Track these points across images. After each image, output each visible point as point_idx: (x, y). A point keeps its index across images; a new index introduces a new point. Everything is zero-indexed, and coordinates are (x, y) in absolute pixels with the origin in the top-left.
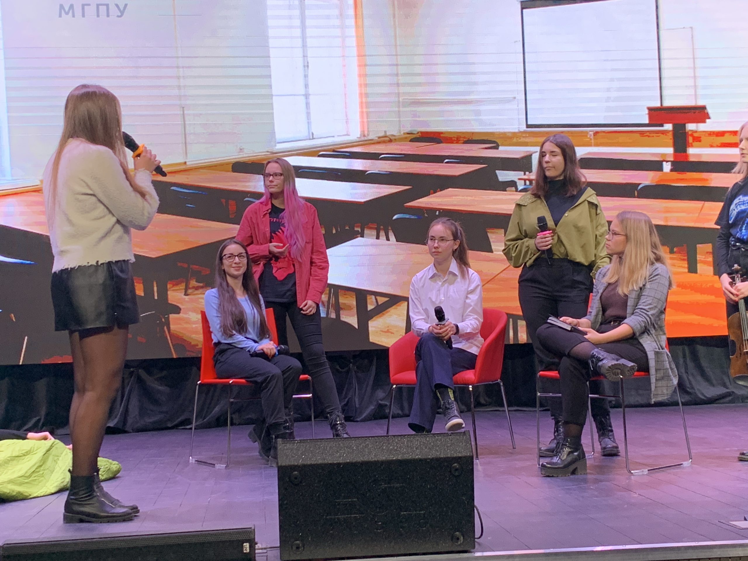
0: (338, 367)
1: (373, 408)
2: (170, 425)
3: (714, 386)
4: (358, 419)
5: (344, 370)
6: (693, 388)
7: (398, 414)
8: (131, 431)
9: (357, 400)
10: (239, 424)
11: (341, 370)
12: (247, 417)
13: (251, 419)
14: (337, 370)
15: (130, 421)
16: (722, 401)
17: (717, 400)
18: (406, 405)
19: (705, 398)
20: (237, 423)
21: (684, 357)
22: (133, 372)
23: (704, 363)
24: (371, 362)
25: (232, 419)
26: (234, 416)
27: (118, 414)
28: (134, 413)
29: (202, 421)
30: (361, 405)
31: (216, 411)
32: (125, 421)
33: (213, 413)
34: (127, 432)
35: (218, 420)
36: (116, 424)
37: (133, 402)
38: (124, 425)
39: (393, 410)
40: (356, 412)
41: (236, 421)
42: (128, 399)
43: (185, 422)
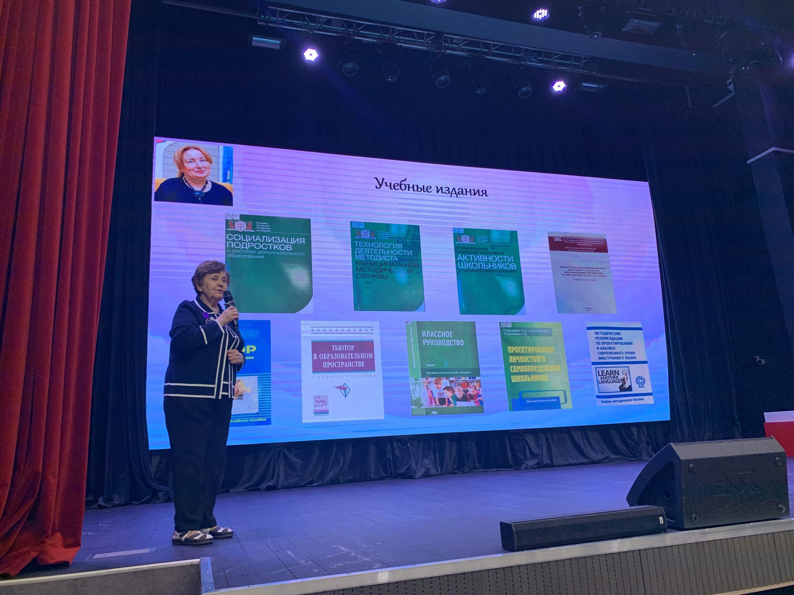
0: (401, 446)
1: (423, 470)
2: (302, 484)
3: (597, 453)
4: (417, 477)
6: (589, 455)
7: (436, 474)
8: (280, 488)
9: (414, 465)
10: (343, 483)
11: (403, 447)
12: (347, 478)
15: (280, 481)
16: (604, 462)
17: (602, 461)
18: (439, 468)
19: (596, 460)
21: (582, 438)
22: (280, 451)
23: (592, 441)
24: (419, 443)
25: (339, 480)
26: (340, 478)
27: (273, 478)
28: (282, 477)
29: (322, 481)
30: (417, 468)
31: (331, 475)
32: (278, 482)
33: (329, 476)
34: (278, 489)
35: (332, 481)
36: (274, 484)
37: (281, 470)
38: (277, 484)
39: (433, 471)
40: (415, 473)
41: (341, 481)
42: (279, 468)
43: (311, 482)
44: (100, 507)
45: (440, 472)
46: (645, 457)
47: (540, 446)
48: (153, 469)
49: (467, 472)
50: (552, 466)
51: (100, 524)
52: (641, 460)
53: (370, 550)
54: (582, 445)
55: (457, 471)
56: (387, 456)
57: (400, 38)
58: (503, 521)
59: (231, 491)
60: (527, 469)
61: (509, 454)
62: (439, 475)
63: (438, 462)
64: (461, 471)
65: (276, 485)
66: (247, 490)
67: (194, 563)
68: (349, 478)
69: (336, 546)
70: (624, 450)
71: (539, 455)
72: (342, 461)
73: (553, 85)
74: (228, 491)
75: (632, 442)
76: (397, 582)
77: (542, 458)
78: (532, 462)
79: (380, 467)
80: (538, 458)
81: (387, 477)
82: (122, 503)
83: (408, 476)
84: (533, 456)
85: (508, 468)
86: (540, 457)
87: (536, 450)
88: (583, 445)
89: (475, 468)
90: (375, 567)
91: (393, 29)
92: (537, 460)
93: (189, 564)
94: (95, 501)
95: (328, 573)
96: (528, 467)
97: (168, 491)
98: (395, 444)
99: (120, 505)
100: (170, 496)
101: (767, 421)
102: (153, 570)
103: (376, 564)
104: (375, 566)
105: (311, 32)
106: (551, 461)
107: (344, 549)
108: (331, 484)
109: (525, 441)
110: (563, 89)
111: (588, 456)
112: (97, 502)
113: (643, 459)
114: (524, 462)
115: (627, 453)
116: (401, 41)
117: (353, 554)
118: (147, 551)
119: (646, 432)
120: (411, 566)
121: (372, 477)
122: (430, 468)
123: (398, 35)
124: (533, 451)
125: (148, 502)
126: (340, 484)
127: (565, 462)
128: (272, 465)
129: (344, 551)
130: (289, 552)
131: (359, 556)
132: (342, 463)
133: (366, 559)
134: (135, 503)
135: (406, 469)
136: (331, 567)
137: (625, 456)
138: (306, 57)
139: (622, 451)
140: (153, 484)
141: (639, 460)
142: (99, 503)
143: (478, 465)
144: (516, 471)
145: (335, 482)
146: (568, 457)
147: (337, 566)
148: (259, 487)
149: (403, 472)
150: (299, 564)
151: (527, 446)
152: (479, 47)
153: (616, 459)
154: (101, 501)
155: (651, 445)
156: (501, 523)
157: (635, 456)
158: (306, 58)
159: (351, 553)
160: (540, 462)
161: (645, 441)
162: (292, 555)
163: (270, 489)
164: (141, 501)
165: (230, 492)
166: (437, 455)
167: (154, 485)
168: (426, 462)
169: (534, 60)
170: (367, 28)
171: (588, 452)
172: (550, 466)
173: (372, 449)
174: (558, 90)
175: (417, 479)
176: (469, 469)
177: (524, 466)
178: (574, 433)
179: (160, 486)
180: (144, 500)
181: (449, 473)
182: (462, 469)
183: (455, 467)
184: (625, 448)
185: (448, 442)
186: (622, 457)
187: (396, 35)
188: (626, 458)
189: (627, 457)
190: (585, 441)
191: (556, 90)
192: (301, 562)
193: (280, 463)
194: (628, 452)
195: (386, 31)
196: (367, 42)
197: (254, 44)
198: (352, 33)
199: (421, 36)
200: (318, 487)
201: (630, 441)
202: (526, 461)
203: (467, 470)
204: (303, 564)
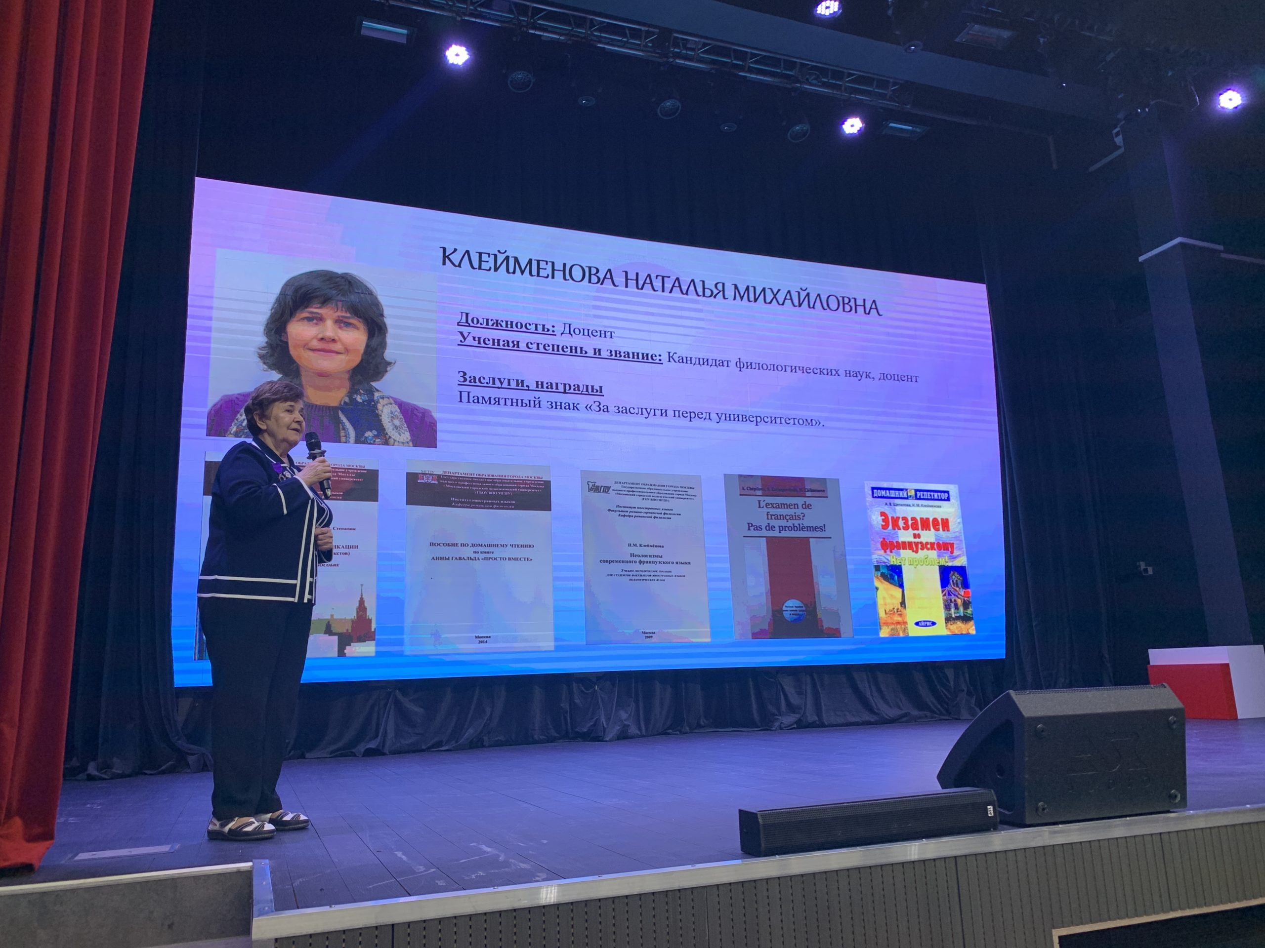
0: (584, 689)
1: (619, 728)
2: (424, 747)
3: (891, 707)
4: (607, 739)
5: (590, 691)
6: (878, 709)
7: (637, 734)
8: (388, 753)
9: (604, 720)
10: (490, 746)
11: (588, 692)
12: (496, 739)
13: (501, 740)
14: (582, 691)
15: (388, 743)
16: (900, 721)
17: (898, 719)
18: (643, 726)
20: (487, 745)
21: (869, 682)
22: (390, 693)
23: (883, 688)
24: (613, 685)
25: (483, 741)
26: (485, 738)
27: (377, 736)
28: (391, 734)
29: (457, 742)
30: (608, 724)
31: (470, 733)
32: (384, 743)
33: (467, 734)
34: (384, 754)
35: (471, 742)
36: (378, 746)
37: (390, 725)
38: (383, 746)
39: (633, 730)
40: (604, 734)
41: (486, 743)
42: (387, 722)
43: (439, 744)
44: (90, 778)
45: (644, 732)
46: (965, 715)
47: (803, 694)
48: (180, 718)
49: (686, 733)
50: (819, 725)
51: (88, 806)
52: (960, 719)
53: (530, 852)
54: (868, 694)
55: (671, 731)
56: (562, 705)
57: (602, 35)
58: (743, 808)
59: (308, 755)
60: (781, 729)
61: (754, 706)
62: (643, 736)
63: (642, 716)
64: (677, 731)
65: (381, 748)
66: (332, 755)
67: (242, 870)
68: (500, 738)
69: (475, 844)
70: (933, 704)
71: (801, 709)
72: (488, 710)
73: (843, 124)
74: (303, 756)
75: (946, 693)
76: (572, 903)
77: (804, 713)
78: (789, 719)
79: (549, 723)
80: (799, 713)
81: (560, 739)
82: (128, 772)
83: (594, 737)
84: (792, 709)
85: (752, 728)
86: (802, 712)
87: (795, 700)
88: (870, 693)
89: (699, 726)
90: (538, 879)
91: (592, 20)
92: (798, 716)
93: (235, 870)
94: (83, 768)
95: (461, 887)
96: (783, 726)
97: (203, 754)
98: (574, 685)
99: (122, 776)
100: (208, 762)
101: (1152, 663)
102: (174, 880)
103: (538, 874)
104: (539, 877)
105: (459, 19)
106: (818, 717)
107: (489, 850)
108: (471, 748)
109: (779, 687)
110: (858, 131)
111: (877, 711)
112: (86, 770)
113: (962, 718)
114: (778, 719)
115: (936, 707)
116: (603, 40)
117: (502, 858)
118: (165, 848)
119: (967, 675)
120: (596, 878)
121: (536, 737)
122: (629, 725)
123: (599, 30)
124: (792, 701)
125: (172, 770)
126: (484, 749)
127: (840, 720)
128: (375, 715)
129: (488, 853)
130: (399, 854)
131: (513, 861)
132: (488, 713)
133: (523, 866)
134: (148, 772)
135: (592, 726)
136: (466, 878)
137: (932, 712)
138: (448, 58)
139: (930, 704)
140: (179, 742)
141: (956, 719)
142: (88, 772)
143: (703, 722)
144: (764, 732)
145: (476, 745)
146: (847, 713)
147: (476, 876)
148: (353, 750)
149: (585, 730)
150: (415, 873)
151: (781, 693)
152: (729, 57)
153: (920, 718)
154: (92, 769)
155: (975, 697)
156: (740, 811)
157: (950, 714)
158: (448, 61)
159: (499, 856)
160: (802, 718)
161: (965, 689)
162: (404, 858)
163: (370, 753)
164: (160, 770)
165: (307, 757)
166: (641, 704)
167: (182, 743)
168: (623, 715)
169: (814, 82)
170: (550, 16)
171: (876, 706)
172: (818, 726)
173: (538, 694)
174: (851, 132)
175: (606, 741)
176: (690, 727)
177: (777, 724)
178: (856, 676)
179: (192, 746)
180: (163, 768)
181: (657, 735)
182: (679, 728)
183: (669, 723)
184: (935, 701)
185: (658, 686)
186: (928, 713)
187: (595, 30)
188: (937, 716)
189: (937, 714)
190: (874, 688)
191: (847, 132)
192: (418, 869)
193: (388, 714)
194: (939, 707)
195: (580, 22)
196: (549, 39)
197: (364, 32)
198: (524, 24)
199: (636, 34)
200: (447, 752)
201: (942, 689)
202: (780, 718)
203: (688, 728)
204: (421, 872)
